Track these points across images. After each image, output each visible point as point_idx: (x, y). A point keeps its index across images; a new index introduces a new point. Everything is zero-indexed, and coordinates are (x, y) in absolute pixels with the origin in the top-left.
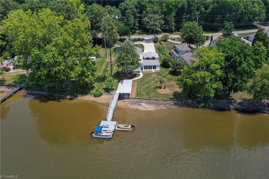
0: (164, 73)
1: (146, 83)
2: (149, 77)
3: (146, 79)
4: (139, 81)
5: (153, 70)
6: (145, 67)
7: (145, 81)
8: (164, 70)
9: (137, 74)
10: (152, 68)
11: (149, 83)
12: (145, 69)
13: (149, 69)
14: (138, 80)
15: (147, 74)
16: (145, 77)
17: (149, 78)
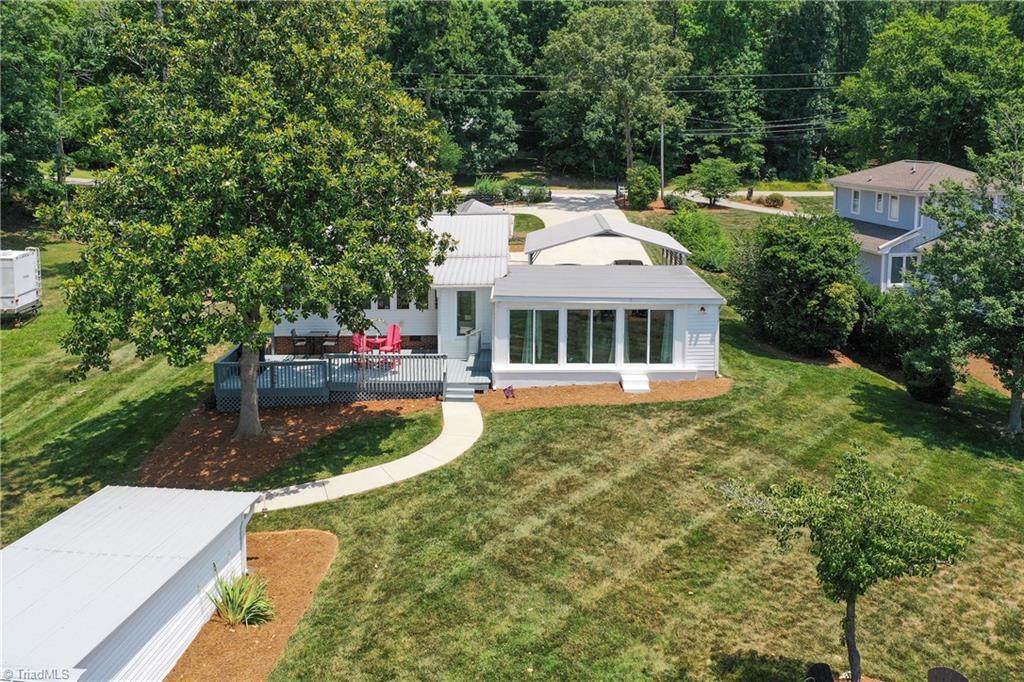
0: (797, 416)
1: (503, 564)
2: (574, 458)
3: (523, 496)
4: (397, 516)
5: (636, 378)
6: (519, 320)
7: (495, 527)
8: (776, 376)
9: (404, 415)
10: (620, 348)
11: (562, 578)
12: (516, 358)
13: (576, 354)
14: (377, 500)
15: (539, 413)
16: (503, 454)
17: (565, 471)
